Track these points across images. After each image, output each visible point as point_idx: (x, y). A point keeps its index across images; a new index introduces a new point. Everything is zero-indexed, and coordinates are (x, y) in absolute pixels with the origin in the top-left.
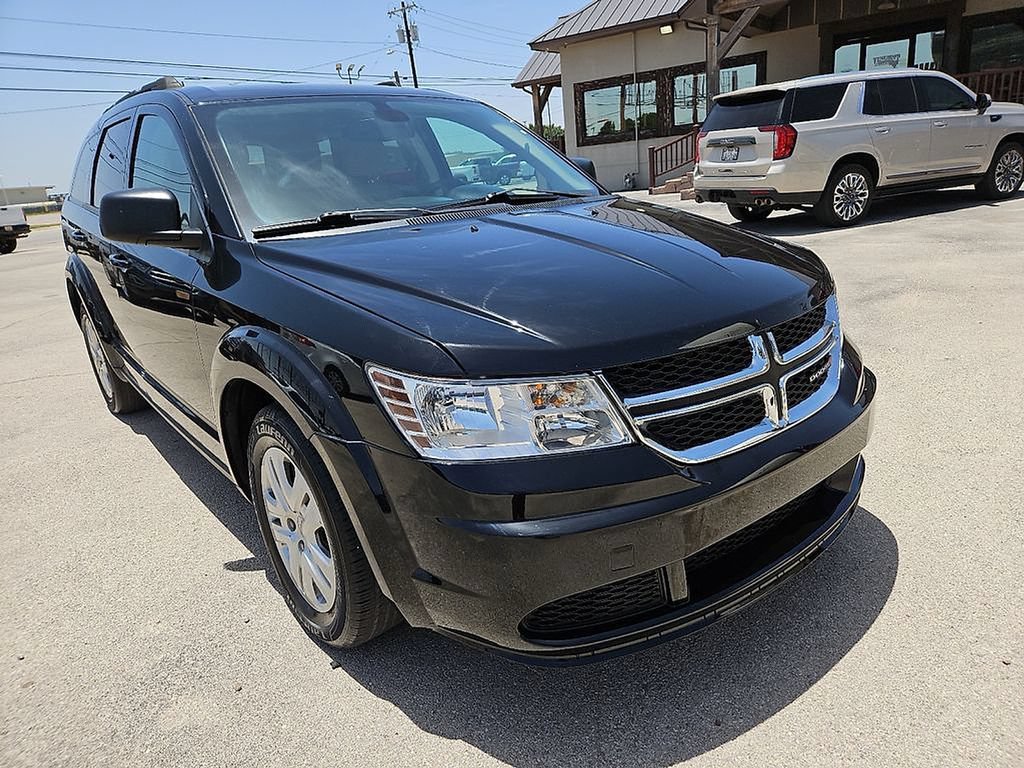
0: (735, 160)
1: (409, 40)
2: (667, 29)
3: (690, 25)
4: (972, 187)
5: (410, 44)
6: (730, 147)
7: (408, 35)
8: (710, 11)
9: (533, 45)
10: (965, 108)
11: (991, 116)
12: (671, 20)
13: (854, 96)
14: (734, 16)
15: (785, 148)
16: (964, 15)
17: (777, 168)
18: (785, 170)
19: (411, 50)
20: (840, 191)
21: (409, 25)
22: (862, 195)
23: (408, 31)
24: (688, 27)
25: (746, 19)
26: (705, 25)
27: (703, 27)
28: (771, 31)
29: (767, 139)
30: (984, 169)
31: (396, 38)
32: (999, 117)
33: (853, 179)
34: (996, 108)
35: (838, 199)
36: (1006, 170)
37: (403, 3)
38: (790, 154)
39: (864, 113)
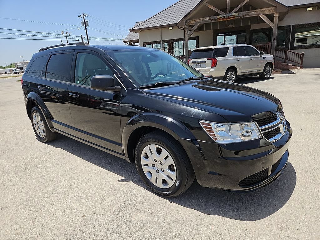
0: (200, 67)
1: (85, 25)
2: (170, 28)
3: (179, 28)
4: (259, 76)
5: (86, 27)
6: (198, 63)
7: (85, 24)
8: (185, 25)
9: (131, 30)
10: (256, 55)
11: (263, 57)
12: (172, 26)
13: (231, 51)
14: (192, 26)
15: (214, 65)
16: (251, 29)
17: (212, 70)
18: (215, 70)
19: (86, 28)
20: (228, 76)
21: (85, 21)
22: (234, 78)
23: (85, 23)
24: (179, 29)
25: (195, 27)
26: (183, 28)
27: (184, 29)
28: (200, 31)
29: (209, 62)
30: (262, 71)
31: (81, 24)
32: (265, 57)
33: (231, 73)
34: (265, 55)
35: (227, 79)
36: (267, 72)
37: (83, 14)
38: (216, 66)
39: (233, 55)
